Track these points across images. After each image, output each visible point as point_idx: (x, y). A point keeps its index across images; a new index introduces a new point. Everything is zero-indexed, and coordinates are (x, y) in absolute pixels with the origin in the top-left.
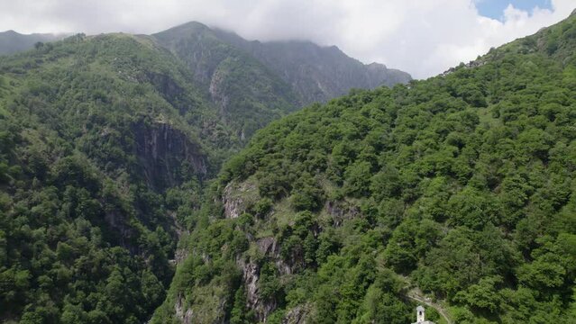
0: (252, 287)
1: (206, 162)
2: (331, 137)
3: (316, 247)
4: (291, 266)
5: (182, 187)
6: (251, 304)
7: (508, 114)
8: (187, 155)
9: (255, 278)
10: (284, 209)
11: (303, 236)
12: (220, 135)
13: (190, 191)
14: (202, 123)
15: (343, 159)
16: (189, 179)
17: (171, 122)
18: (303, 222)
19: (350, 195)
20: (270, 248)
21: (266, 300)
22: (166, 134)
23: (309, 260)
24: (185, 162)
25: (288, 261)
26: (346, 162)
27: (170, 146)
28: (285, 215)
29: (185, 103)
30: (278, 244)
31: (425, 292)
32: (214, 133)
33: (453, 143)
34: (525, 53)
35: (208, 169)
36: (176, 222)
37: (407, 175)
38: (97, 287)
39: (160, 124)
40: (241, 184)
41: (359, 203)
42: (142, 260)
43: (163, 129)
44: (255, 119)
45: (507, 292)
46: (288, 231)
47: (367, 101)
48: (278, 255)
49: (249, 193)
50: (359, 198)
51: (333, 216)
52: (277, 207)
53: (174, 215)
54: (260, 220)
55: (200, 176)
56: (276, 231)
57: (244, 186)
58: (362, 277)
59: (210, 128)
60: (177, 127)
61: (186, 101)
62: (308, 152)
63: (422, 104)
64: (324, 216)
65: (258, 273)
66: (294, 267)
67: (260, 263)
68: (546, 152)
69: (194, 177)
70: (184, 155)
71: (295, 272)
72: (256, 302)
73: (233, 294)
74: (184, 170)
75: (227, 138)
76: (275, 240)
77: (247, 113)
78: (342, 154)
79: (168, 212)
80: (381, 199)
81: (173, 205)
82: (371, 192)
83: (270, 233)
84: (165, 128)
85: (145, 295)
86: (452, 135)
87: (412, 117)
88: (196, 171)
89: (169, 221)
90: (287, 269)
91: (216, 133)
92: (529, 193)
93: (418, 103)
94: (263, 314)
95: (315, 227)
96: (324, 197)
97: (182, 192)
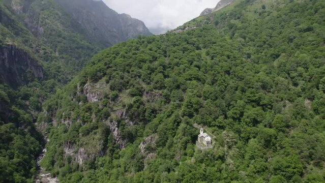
0: (115, 133)
1: (42, 70)
2: (140, 61)
3: (145, 112)
4: (133, 122)
5: (29, 85)
6: (115, 141)
7: (213, 55)
8: (30, 66)
9: (117, 129)
10: (125, 96)
11: (138, 107)
12: (45, 53)
13: (35, 88)
14: (31, 45)
15: (149, 72)
16: (33, 80)
17: (16, 44)
18: (137, 101)
19: (156, 88)
20: (122, 115)
21: (123, 138)
22: (13, 52)
23: (141, 118)
24: (29, 70)
25: (131, 119)
26: (150, 74)
27: (17, 60)
28: (126, 98)
29: (16, 30)
30: (127, 112)
31: (199, 124)
32: (41, 52)
33: (196, 66)
34: (208, 24)
35: (44, 75)
36: (30, 108)
37: (181, 79)
38: (9, 146)
39: (9, 45)
40: (95, 84)
41: (160, 92)
42: (23, 130)
43: (11, 48)
44: (64, 44)
45: (225, 120)
46: (131, 106)
47: (149, 42)
48: (127, 117)
49: (103, 88)
50: (160, 90)
51: (148, 98)
52: (121, 95)
53: (27, 103)
54: (113, 102)
55: (39, 78)
56: (124, 106)
57: (98, 85)
58: (175, 121)
59: (37, 48)
60: (20, 47)
61: (17, 29)
62: (130, 68)
63: (176, 47)
64: (145, 98)
65: (118, 127)
66: (134, 122)
67: (119, 122)
68: (229, 71)
69: (36, 79)
70: (27, 65)
71: (135, 124)
72: (118, 139)
73: (107, 137)
74: (28, 75)
75: (50, 55)
76: (124, 111)
77: (58, 40)
78: (148, 70)
79: (23, 101)
80: (171, 90)
81: (26, 97)
82: (166, 87)
83: (121, 107)
84: (12, 48)
85: (32, 149)
86: (195, 63)
87: (174, 53)
88: (36, 76)
89: (26, 107)
90: (131, 123)
91: (42, 52)
92: (226, 87)
93: (174, 47)
94: (122, 144)
95: (142, 103)
96: (143, 89)
97: (29, 89)
